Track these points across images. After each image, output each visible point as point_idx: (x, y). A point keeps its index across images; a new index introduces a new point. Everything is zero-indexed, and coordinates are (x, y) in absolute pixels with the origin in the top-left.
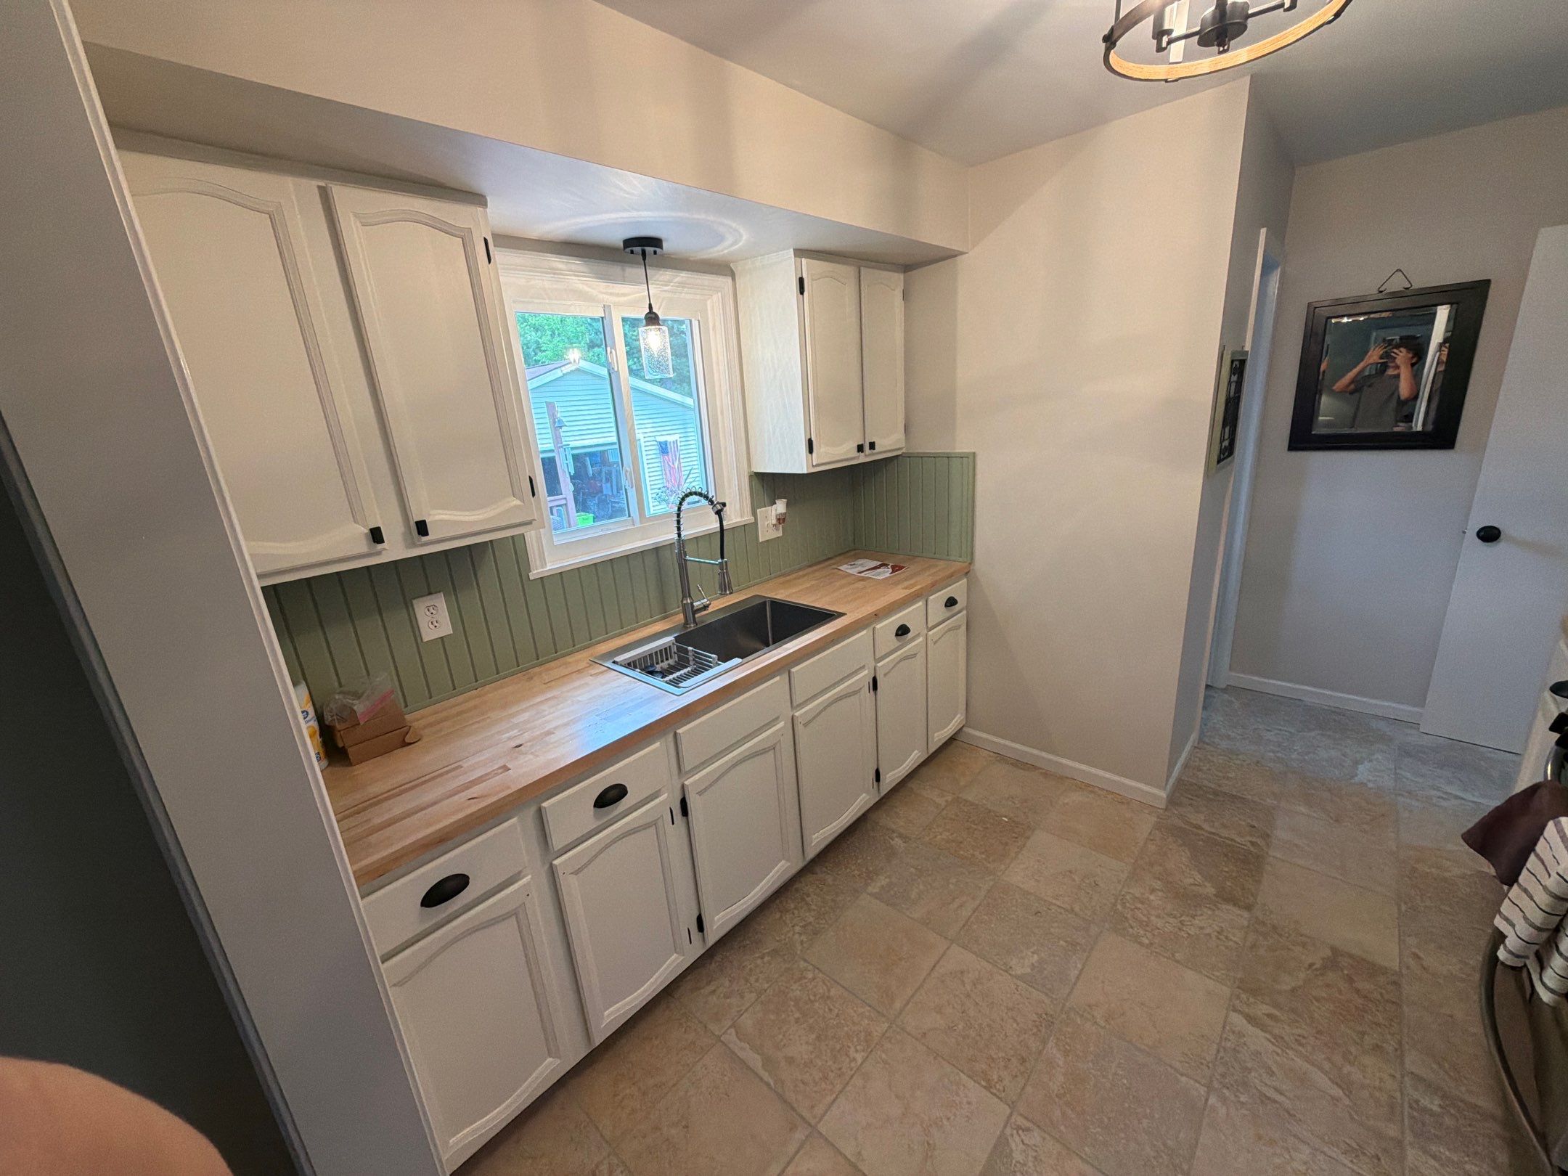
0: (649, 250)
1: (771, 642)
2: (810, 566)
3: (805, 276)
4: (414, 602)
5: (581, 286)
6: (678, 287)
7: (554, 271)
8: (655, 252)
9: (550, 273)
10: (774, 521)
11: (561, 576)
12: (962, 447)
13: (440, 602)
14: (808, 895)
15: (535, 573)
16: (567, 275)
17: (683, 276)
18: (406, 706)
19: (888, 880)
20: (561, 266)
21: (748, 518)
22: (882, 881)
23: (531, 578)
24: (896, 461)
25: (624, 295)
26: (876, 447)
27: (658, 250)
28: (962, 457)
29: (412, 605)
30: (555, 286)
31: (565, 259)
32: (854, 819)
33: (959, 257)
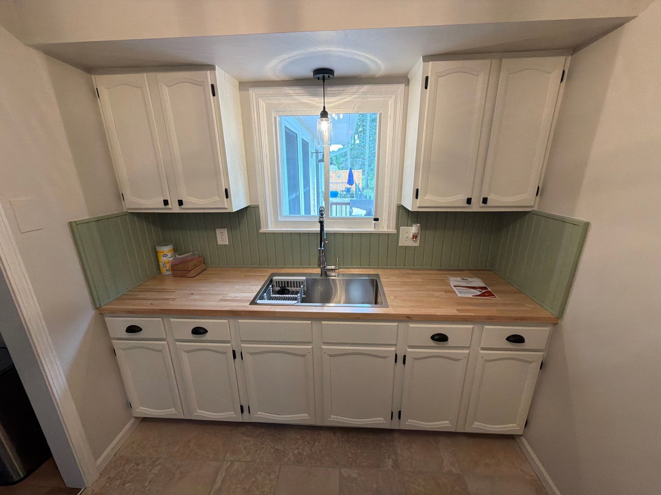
0: (326, 75)
1: (342, 302)
2: (438, 270)
3: (429, 75)
4: (216, 229)
5: (305, 101)
6: (362, 94)
7: (287, 95)
8: (329, 77)
9: (285, 96)
10: (411, 237)
11: (274, 234)
12: (580, 216)
13: (225, 231)
14: (319, 442)
15: (261, 231)
16: (293, 96)
17: (365, 88)
18: (211, 265)
19: (356, 475)
20: (291, 92)
21: (393, 230)
22: (354, 473)
23: (260, 232)
24: (527, 216)
25: (334, 102)
26: (488, 202)
27: (331, 76)
28: (575, 224)
29: (216, 230)
30: (292, 102)
31: (293, 88)
32: (363, 426)
33: (626, 25)
